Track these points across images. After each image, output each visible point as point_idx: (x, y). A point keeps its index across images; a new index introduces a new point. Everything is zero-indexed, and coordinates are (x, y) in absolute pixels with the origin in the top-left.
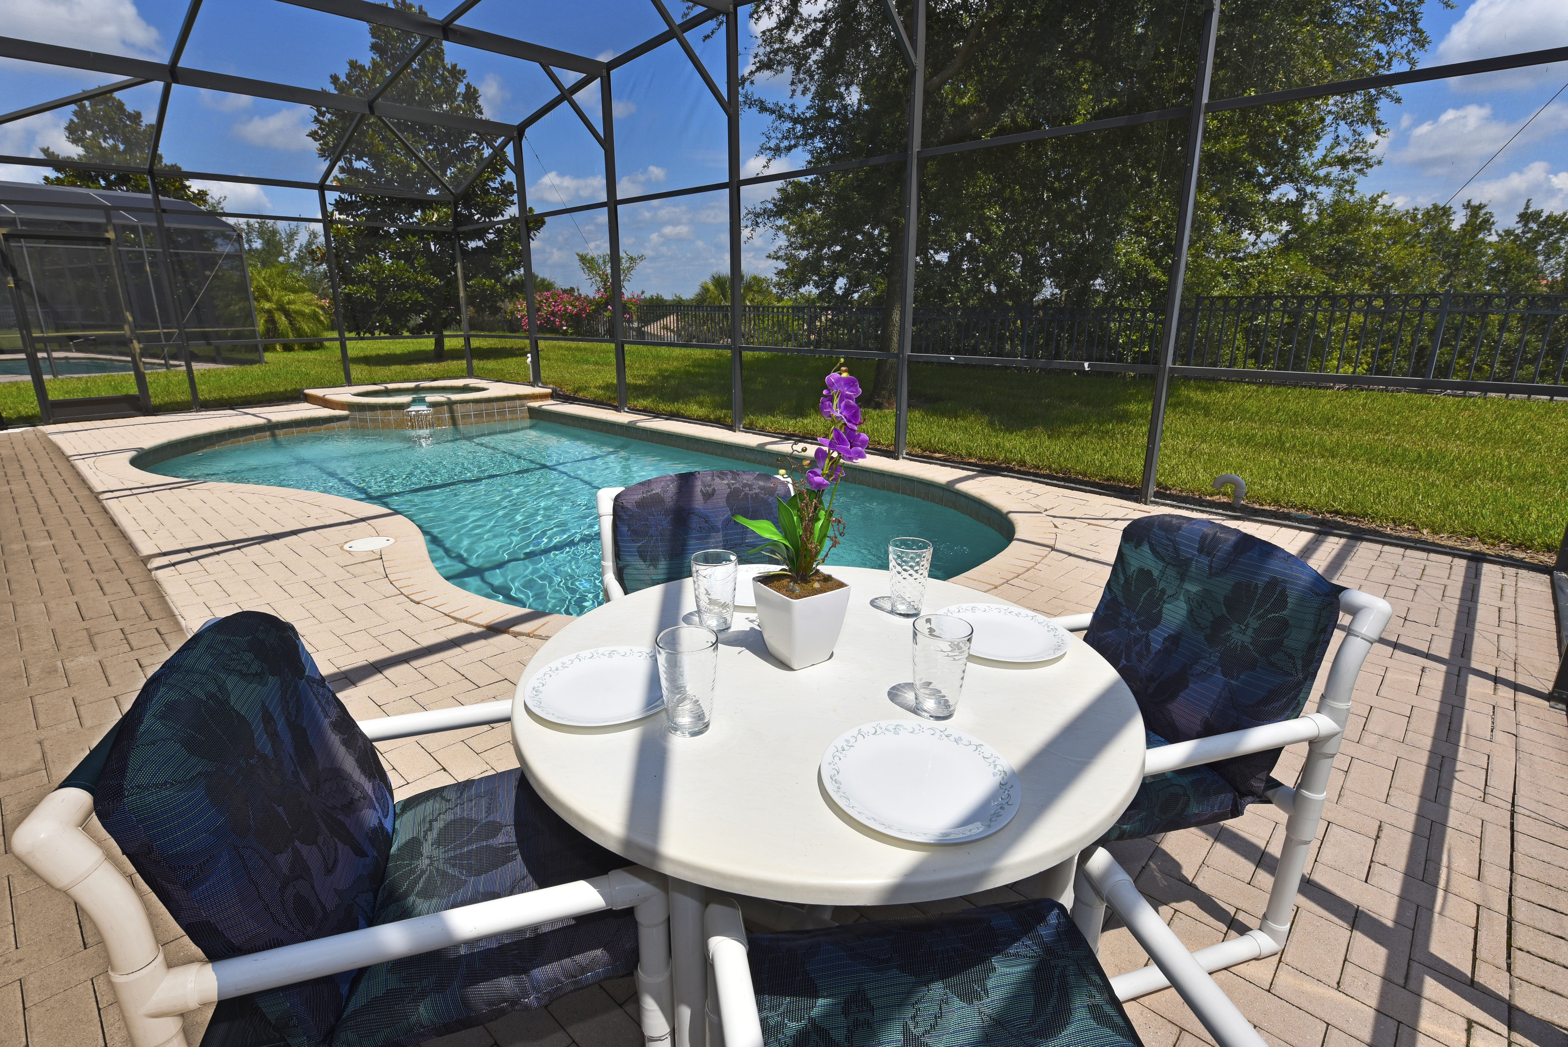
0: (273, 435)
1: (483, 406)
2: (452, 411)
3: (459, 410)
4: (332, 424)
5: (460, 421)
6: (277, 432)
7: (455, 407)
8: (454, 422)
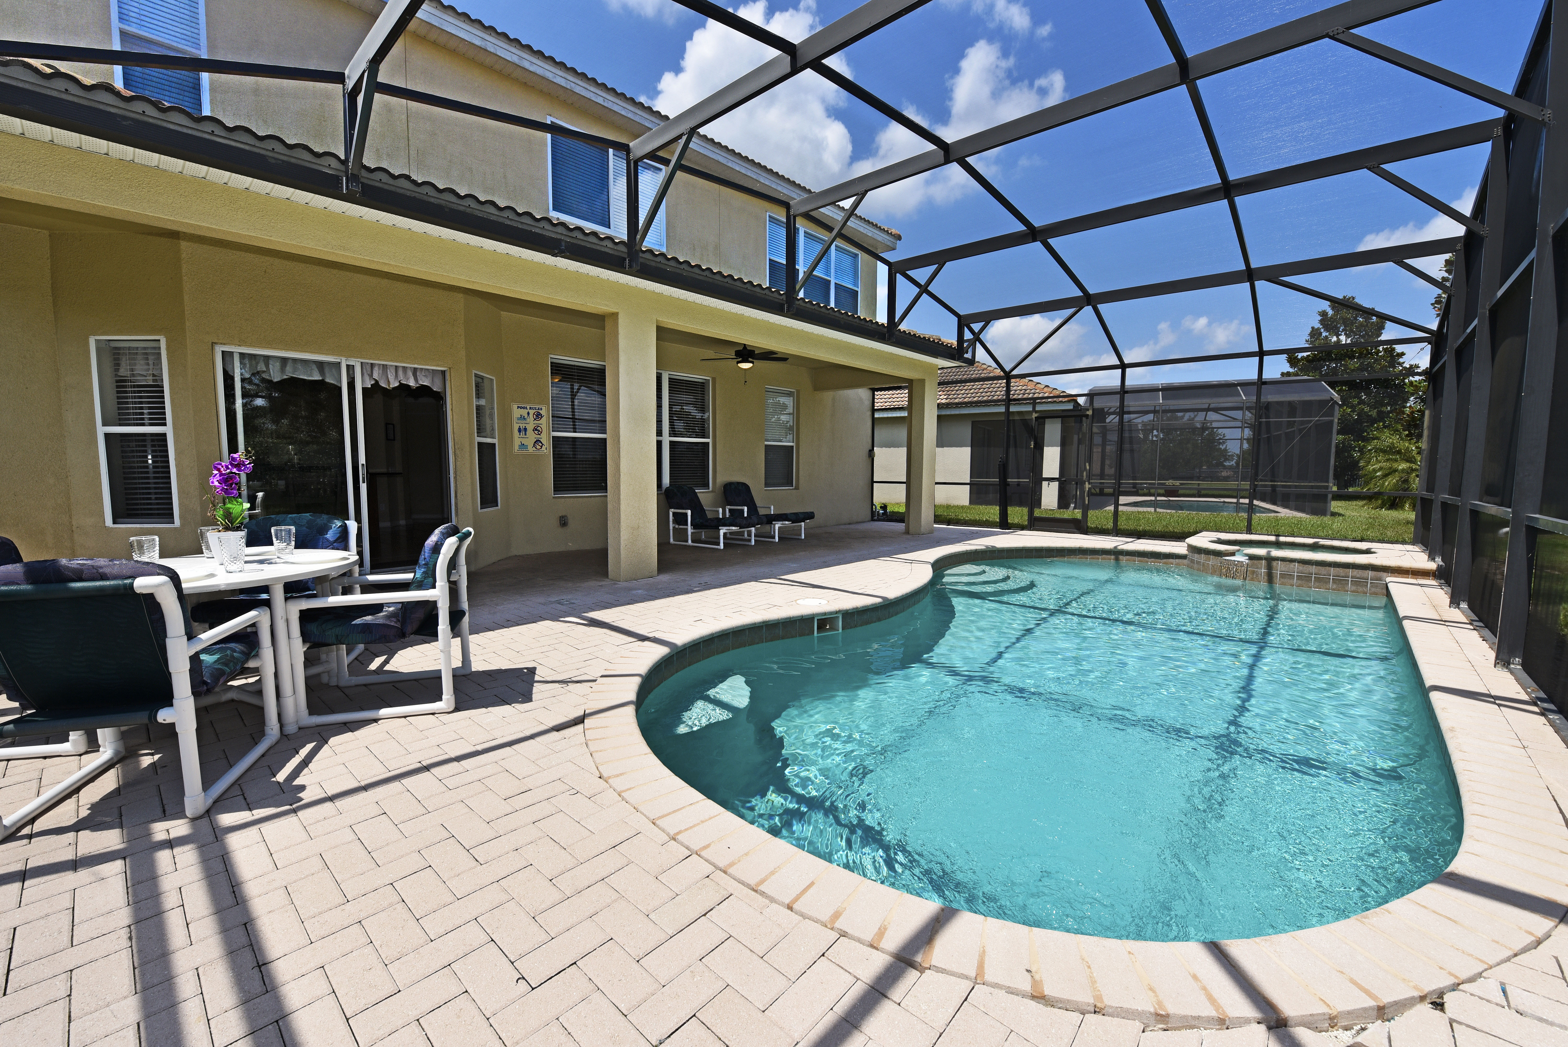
0: (1117, 559)
1: (1313, 569)
2: (1269, 568)
3: (1279, 567)
4: (1171, 560)
5: (1277, 579)
6: (1121, 557)
7: (1274, 563)
8: (1270, 579)
